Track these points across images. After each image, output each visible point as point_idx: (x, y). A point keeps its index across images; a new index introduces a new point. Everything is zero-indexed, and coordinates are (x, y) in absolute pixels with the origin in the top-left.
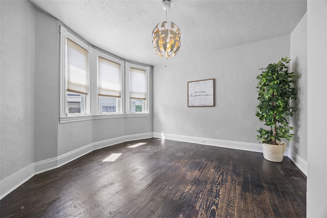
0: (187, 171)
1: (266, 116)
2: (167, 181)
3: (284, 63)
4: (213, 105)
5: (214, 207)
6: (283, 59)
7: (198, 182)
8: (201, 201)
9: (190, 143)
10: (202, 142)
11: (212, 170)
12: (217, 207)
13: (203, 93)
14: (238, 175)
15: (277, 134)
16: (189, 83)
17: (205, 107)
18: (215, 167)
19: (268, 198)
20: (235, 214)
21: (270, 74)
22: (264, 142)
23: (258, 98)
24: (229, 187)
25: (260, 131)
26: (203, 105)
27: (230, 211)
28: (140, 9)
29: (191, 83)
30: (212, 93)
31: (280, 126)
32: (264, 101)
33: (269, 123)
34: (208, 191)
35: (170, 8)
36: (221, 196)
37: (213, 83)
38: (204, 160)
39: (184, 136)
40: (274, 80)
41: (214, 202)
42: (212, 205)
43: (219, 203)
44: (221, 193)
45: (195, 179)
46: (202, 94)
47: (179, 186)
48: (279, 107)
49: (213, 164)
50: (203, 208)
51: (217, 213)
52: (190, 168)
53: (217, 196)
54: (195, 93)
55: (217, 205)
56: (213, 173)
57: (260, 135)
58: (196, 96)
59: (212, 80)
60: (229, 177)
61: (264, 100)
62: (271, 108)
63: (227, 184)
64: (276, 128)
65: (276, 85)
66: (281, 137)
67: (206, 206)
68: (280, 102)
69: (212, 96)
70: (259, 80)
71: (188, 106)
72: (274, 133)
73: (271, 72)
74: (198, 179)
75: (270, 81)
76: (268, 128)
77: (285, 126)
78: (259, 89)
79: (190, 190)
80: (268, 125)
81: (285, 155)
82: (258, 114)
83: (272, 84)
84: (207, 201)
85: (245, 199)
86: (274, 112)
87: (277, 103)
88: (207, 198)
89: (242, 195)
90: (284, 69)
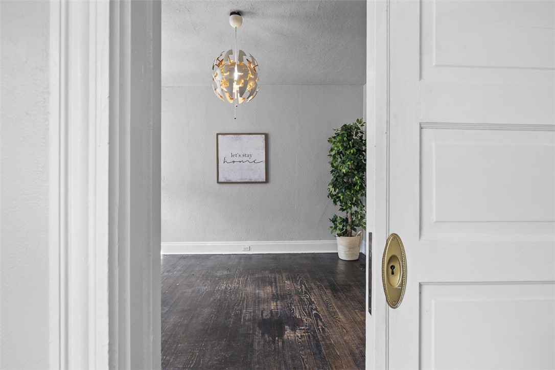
0: (255, 290)
1: (343, 198)
2: (238, 305)
3: (359, 126)
4: (264, 181)
5: (314, 312)
6: (358, 120)
7: (279, 297)
8: (297, 311)
9: (222, 254)
10: (245, 249)
11: (288, 282)
12: (317, 311)
13: (247, 158)
14: (321, 280)
15: (353, 222)
16: (219, 136)
17: (251, 185)
18: (289, 278)
19: (358, 292)
20: (337, 311)
21: (345, 139)
22: (339, 235)
23: (332, 172)
24: (318, 293)
25: (334, 221)
26: (246, 181)
27: (331, 310)
28: (185, 8)
29: (223, 136)
30: (264, 159)
31: (356, 211)
32: (339, 176)
33: (344, 208)
34: (299, 301)
35: (241, 26)
36: (315, 302)
37: (264, 141)
38: (267, 273)
39: (209, 243)
40: (350, 148)
41: (312, 308)
42: (312, 311)
43: (318, 308)
44: (313, 300)
45: (273, 295)
46: (245, 159)
47: (258, 306)
48: (355, 184)
49: (284, 275)
50: (305, 315)
51: (320, 315)
52: (255, 285)
53: (311, 303)
54: (232, 156)
55: (316, 309)
56: (291, 284)
57: (334, 226)
58: (234, 162)
59: (264, 136)
60: (313, 285)
61: (338, 174)
62: (348, 186)
63: (314, 290)
64: (352, 214)
65: (352, 154)
66: (357, 226)
67: (306, 312)
68: (357, 177)
69: (263, 165)
70: (331, 145)
71: (218, 182)
72: (350, 220)
73: (346, 136)
74: (277, 294)
75: (346, 148)
76: (343, 215)
77: (362, 210)
78: (332, 159)
79: (277, 306)
80: (343, 210)
81: (360, 251)
82: (331, 195)
83: (348, 153)
84: (304, 309)
85: (339, 298)
86: (351, 192)
87: (354, 180)
88: (303, 308)
89: (335, 296)
90: (360, 134)
